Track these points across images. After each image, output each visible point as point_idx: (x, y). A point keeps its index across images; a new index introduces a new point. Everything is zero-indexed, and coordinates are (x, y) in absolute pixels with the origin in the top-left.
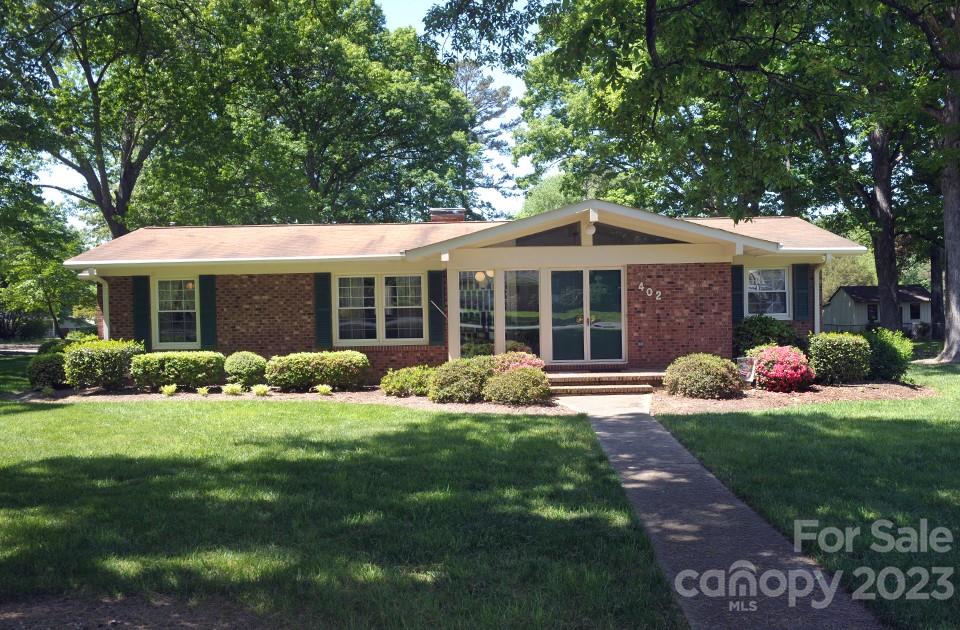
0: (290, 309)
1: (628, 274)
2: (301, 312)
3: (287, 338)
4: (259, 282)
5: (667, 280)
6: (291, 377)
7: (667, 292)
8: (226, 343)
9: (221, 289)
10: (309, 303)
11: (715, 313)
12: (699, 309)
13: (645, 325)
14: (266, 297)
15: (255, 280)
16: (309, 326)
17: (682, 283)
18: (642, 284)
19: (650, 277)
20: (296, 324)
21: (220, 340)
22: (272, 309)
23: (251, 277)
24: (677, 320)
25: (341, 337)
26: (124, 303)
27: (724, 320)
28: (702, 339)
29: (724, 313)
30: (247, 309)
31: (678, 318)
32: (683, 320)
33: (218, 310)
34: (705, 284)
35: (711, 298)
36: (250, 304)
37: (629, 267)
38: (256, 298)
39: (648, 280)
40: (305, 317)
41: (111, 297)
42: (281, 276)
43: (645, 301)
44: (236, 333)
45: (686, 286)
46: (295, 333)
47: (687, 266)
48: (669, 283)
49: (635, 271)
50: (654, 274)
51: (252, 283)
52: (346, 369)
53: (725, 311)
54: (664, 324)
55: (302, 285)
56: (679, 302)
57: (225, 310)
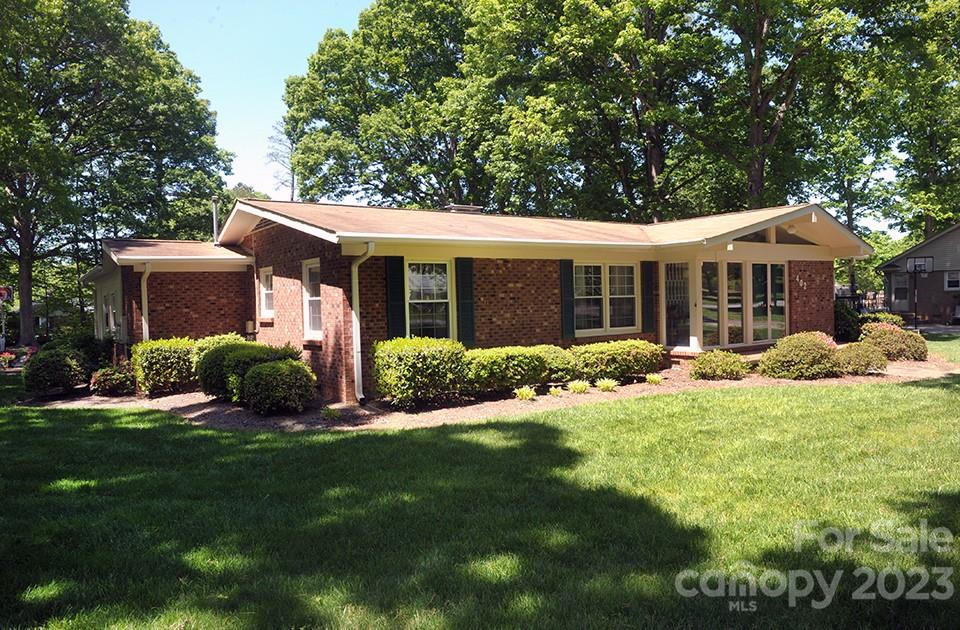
1: (790, 268)
2: (550, 301)
4: (514, 269)
6: (616, 369)
8: (483, 337)
9: (478, 275)
10: (556, 291)
11: (828, 300)
12: (821, 297)
13: (799, 309)
14: (519, 285)
16: (556, 316)
18: (798, 276)
20: (545, 314)
21: (478, 334)
22: (525, 298)
23: (506, 261)
24: (813, 305)
26: (375, 291)
27: (831, 305)
28: (822, 320)
29: (831, 300)
30: (502, 298)
32: (815, 305)
33: (476, 299)
36: (506, 292)
37: (790, 262)
38: (511, 285)
39: (800, 273)
40: (553, 307)
41: (360, 283)
42: (532, 261)
43: (800, 289)
44: (493, 326)
46: (546, 324)
49: (794, 266)
51: (507, 268)
54: (807, 309)
55: (550, 272)
57: (482, 299)
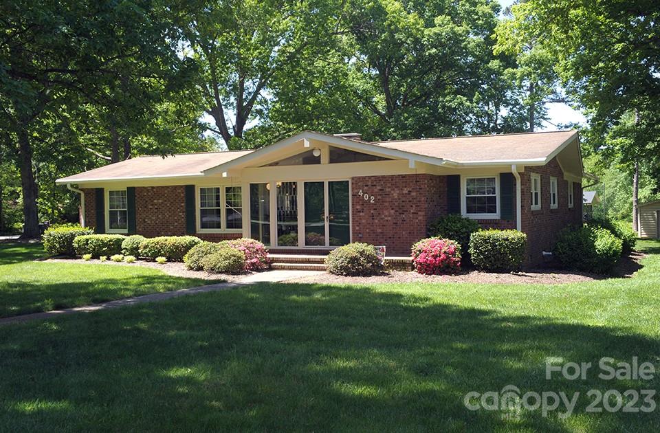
0: (173, 208)
1: (353, 184)
2: (179, 210)
3: (172, 227)
4: (157, 192)
5: (379, 188)
7: (379, 197)
8: (140, 230)
9: (138, 196)
10: (183, 204)
11: (413, 213)
12: (401, 210)
13: (363, 221)
14: (160, 201)
15: (155, 190)
16: (183, 219)
17: (389, 190)
18: (361, 191)
19: (367, 186)
20: (176, 218)
21: (138, 228)
22: (163, 209)
23: (153, 188)
24: (386, 218)
25: (202, 228)
26: (92, 204)
27: (420, 218)
28: (404, 233)
29: (420, 213)
30: (151, 209)
31: (386, 216)
32: (389, 218)
33: (137, 209)
34: (405, 191)
35: (410, 201)
36: (152, 205)
37: (353, 178)
38: (155, 201)
39: (366, 188)
40: (181, 214)
41: (85, 201)
42: (168, 187)
43: (364, 203)
44: (145, 224)
45: (392, 192)
46: (176, 224)
47: (392, 177)
48: (380, 190)
49: (358, 181)
50: (369, 183)
51: (154, 192)
52: (177, 247)
53: (420, 211)
54: (376, 221)
55: (179, 193)
56: (386, 204)
57: (140, 209)
